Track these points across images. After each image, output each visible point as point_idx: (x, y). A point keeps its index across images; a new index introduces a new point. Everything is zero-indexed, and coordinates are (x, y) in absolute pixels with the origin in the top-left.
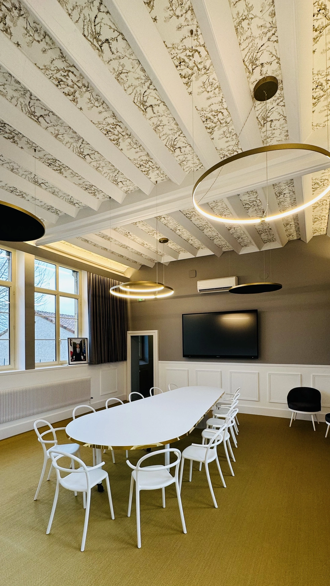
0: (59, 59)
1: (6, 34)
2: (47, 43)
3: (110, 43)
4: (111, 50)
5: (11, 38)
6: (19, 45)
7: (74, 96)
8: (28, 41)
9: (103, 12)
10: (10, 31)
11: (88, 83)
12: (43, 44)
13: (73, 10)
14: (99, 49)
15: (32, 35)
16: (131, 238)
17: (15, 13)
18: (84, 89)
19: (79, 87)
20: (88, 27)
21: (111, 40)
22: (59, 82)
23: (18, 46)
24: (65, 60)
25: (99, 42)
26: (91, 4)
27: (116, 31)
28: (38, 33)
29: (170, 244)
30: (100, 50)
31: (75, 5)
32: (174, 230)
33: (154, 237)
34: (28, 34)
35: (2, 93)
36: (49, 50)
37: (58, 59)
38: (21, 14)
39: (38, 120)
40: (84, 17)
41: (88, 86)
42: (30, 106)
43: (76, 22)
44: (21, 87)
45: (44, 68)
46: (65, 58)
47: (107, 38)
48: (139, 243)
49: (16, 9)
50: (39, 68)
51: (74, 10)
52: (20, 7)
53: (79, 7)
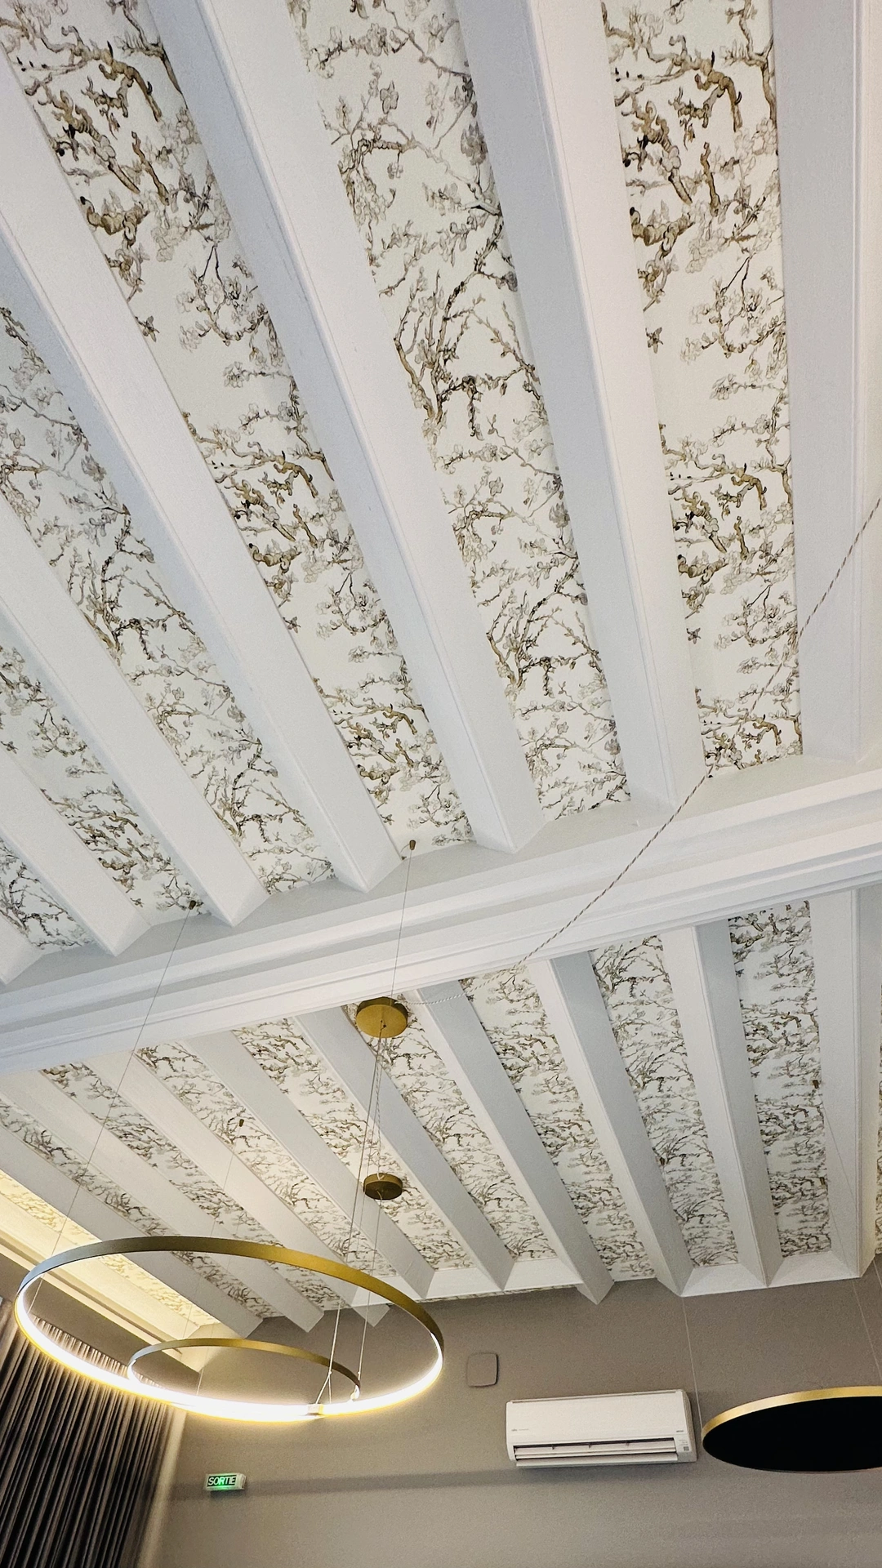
0: (277, 416)
1: (119, 277)
2: (254, 350)
3: (477, 392)
4: (471, 421)
5: (130, 298)
6: (151, 330)
7: (284, 571)
8: (189, 324)
9: (488, 276)
10: (139, 270)
11: (352, 532)
12: (239, 351)
13: (388, 247)
14: (431, 408)
15: (213, 308)
16: (243, 1157)
17: (183, 211)
18: (329, 552)
19: (313, 541)
20: (420, 321)
21: (485, 382)
22: (71, 131)
23: (145, 334)
24: (294, 428)
25: (441, 382)
26: (459, 240)
27: (510, 356)
28: (235, 307)
29: (402, 1213)
30: (436, 410)
31: (401, 232)
32: (438, 1135)
33: (345, 1160)
34: (199, 302)
35: (20, 501)
36: (252, 376)
37: (275, 419)
38: (202, 221)
39: (116, 636)
40: (418, 282)
41: (347, 543)
42: (107, 577)
43: (386, 293)
44: (100, 495)
45: (211, 436)
46: (299, 419)
47: (474, 375)
48: (273, 1188)
49: (188, 196)
50: (194, 433)
51: (394, 246)
52: (207, 197)
53: (412, 239)
